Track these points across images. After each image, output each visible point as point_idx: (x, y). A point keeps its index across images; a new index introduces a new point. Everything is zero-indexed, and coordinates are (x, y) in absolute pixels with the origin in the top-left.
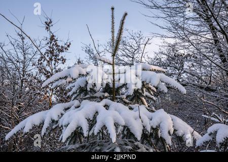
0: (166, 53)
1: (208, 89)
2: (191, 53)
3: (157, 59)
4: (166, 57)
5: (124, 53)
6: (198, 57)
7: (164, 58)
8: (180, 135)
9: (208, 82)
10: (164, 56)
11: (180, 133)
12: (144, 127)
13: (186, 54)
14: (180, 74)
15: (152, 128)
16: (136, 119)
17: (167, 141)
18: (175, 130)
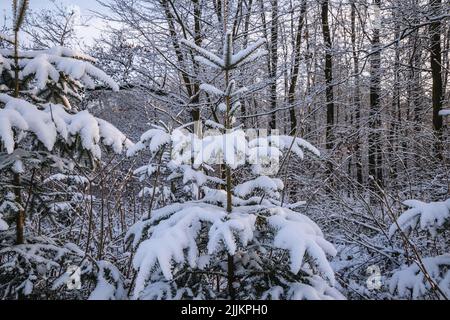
0: (110, 41)
1: (160, 93)
2: (142, 46)
3: (98, 49)
4: (109, 47)
5: (48, 35)
6: (152, 51)
7: (107, 49)
8: (109, 143)
9: (161, 84)
10: (107, 45)
11: (108, 142)
12: (58, 133)
13: (135, 45)
14: (127, 72)
15: (71, 135)
16: (46, 123)
17: (94, 153)
18: (102, 138)
